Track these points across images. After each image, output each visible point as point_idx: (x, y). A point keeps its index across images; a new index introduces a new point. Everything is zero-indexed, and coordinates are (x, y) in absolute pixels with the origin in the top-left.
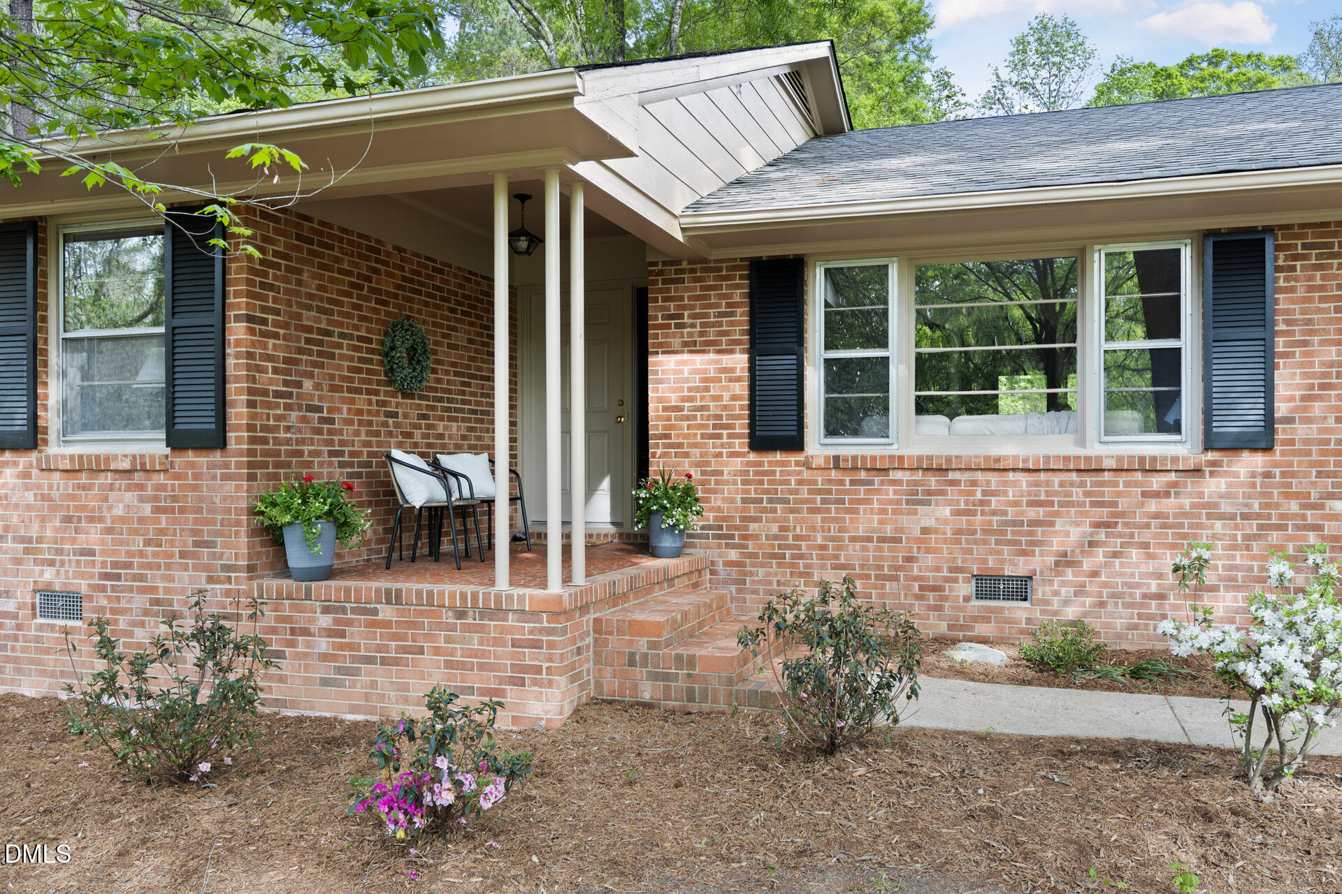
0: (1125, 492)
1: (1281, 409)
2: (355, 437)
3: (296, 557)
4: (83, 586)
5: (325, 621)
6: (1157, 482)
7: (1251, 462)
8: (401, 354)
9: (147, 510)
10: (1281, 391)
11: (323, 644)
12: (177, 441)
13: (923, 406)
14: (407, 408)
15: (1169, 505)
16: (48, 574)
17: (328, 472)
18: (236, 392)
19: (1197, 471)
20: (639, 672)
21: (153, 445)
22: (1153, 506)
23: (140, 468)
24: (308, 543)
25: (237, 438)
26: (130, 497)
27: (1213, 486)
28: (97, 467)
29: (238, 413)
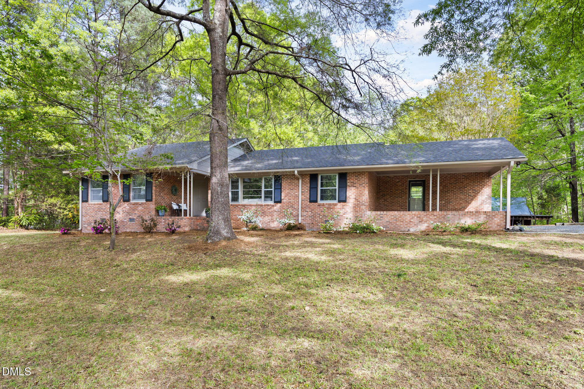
0: (265, 209)
1: (282, 198)
2: (167, 201)
3: (160, 214)
4: (135, 218)
5: (163, 221)
6: (269, 207)
7: (279, 205)
8: (174, 190)
9: (143, 209)
10: (282, 196)
11: (163, 223)
12: (147, 200)
13: (244, 198)
14: (174, 197)
15: (270, 210)
16: (131, 217)
17: (164, 205)
18: (154, 195)
19: (273, 206)
20: (198, 226)
21: (144, 201)
22: (268, 210)
23: (142, 204)
24: (161, 212)
25: (154, 200)
26: (141, 207)
27: (275, 208)
28: (137, 204)
29: (154, 197)
